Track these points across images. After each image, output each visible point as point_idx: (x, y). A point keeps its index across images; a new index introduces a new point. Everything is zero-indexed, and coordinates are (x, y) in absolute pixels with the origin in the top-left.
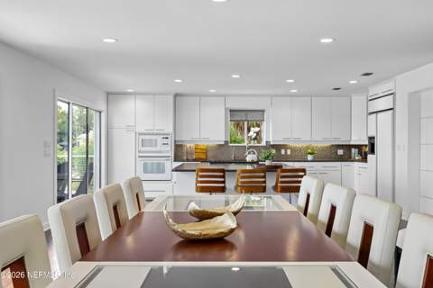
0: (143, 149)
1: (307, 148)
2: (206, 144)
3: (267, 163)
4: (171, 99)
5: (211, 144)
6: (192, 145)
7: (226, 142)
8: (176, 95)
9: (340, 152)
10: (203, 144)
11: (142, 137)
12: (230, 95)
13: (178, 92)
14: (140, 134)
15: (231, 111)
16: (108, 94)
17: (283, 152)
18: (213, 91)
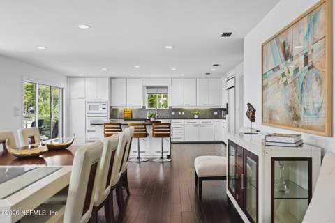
0: (90, 112)
1: (195, 110)
2: (131, 108)
3: (152, 120)
4: (107, 80)
5: (135, 108)
6: (123, 109)
7: (144, 107)
8: (111, 78)
9: (216, 113)
10: (130, 108)
11: (89, 104)
12: (145, 78)
13: (113, 76)
14: (88, 102)
15: (147, 87)
16: (68, 77)
17: (180, 113)
18: (131, 75)
